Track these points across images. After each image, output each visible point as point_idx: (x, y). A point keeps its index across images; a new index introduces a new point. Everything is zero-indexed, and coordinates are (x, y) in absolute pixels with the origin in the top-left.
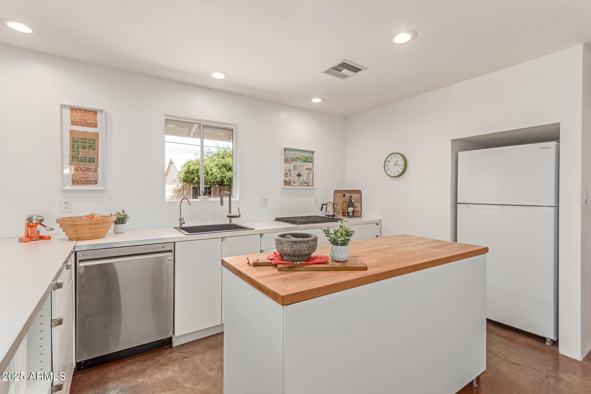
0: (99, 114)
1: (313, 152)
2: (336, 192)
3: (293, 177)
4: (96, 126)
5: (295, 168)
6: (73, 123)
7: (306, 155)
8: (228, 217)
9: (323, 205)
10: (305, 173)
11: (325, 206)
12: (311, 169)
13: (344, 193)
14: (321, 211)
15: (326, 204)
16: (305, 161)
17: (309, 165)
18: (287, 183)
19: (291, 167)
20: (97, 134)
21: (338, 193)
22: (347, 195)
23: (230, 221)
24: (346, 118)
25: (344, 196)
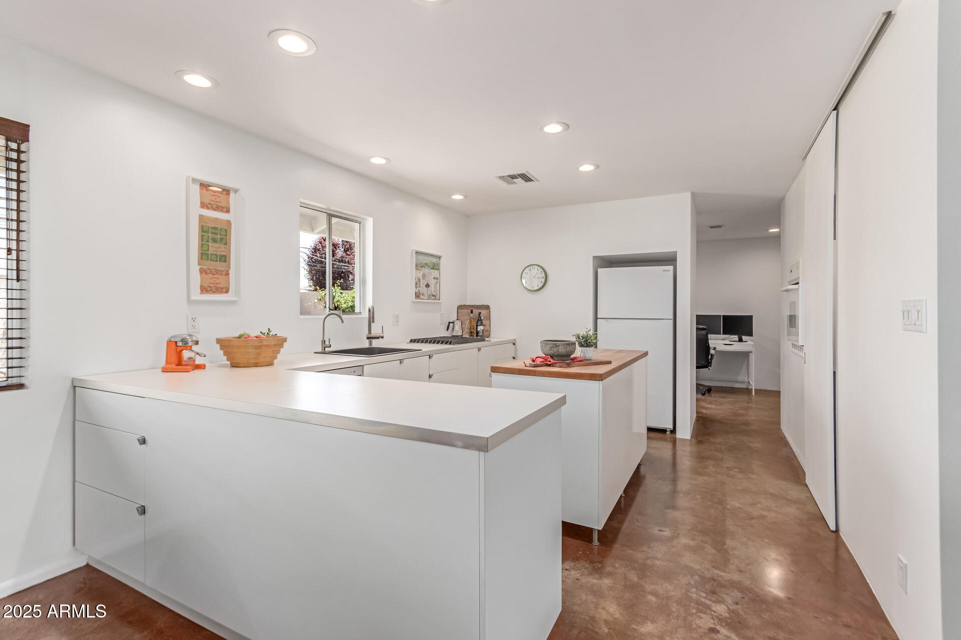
0: (232, 194)
1: (440, 258)
2: (460, 307)
3: (423, 289)
4: (228, 211)
5: (424, 276)
6: (203, 205)
7: (434, 260)
8: (368, 338)
9: (449, 323)
10: (432, 283)
11: (451, 325)
12: (437, 279)
13: (471, 308)
14: (447, 330)
15: (453, 323)
16: (433, 269)
17: (435, 273)
18: (418, 296)
19: (420, 275)
20: (229, 222)
21: (463, 309)
22: (476, 312)
23: (370, 343)
24: (468, 216)
25: (472, 312)
